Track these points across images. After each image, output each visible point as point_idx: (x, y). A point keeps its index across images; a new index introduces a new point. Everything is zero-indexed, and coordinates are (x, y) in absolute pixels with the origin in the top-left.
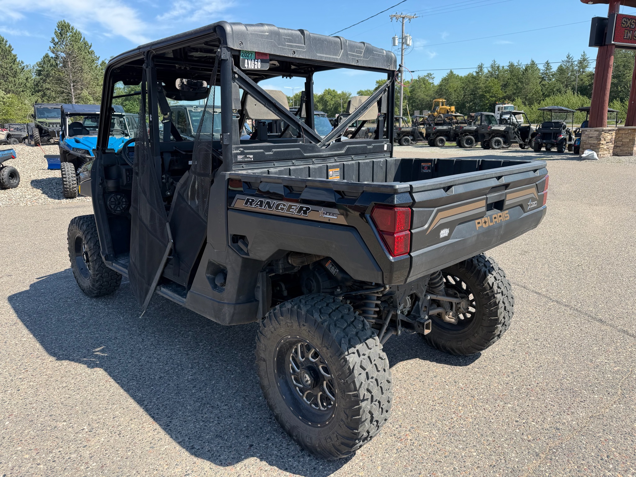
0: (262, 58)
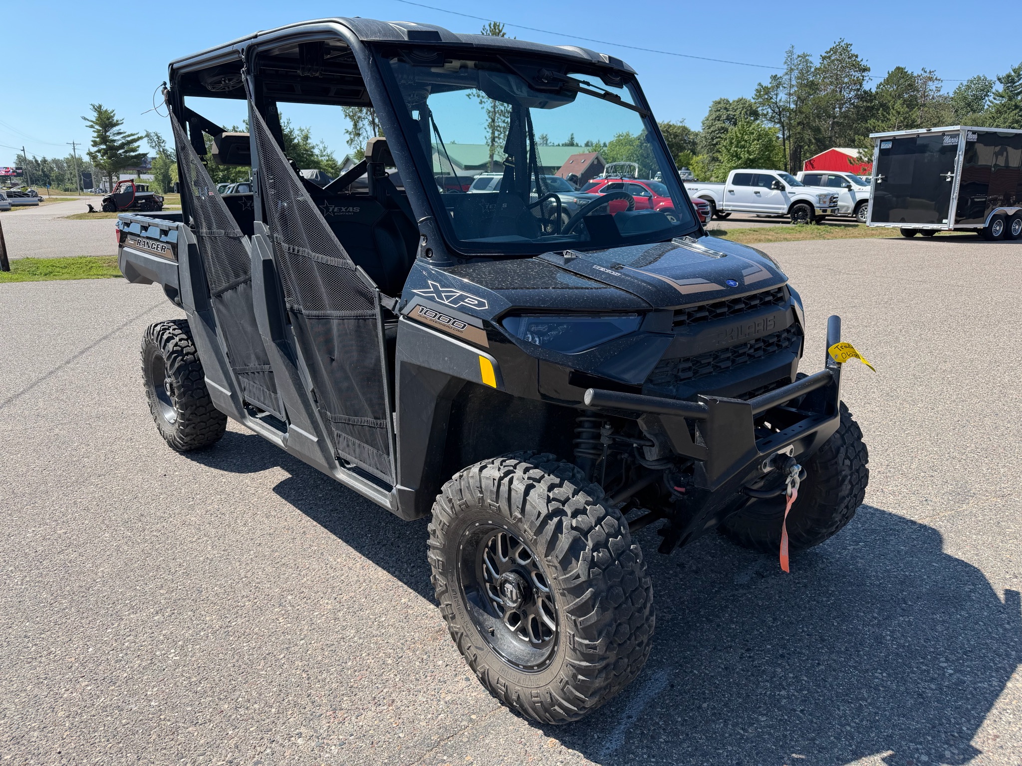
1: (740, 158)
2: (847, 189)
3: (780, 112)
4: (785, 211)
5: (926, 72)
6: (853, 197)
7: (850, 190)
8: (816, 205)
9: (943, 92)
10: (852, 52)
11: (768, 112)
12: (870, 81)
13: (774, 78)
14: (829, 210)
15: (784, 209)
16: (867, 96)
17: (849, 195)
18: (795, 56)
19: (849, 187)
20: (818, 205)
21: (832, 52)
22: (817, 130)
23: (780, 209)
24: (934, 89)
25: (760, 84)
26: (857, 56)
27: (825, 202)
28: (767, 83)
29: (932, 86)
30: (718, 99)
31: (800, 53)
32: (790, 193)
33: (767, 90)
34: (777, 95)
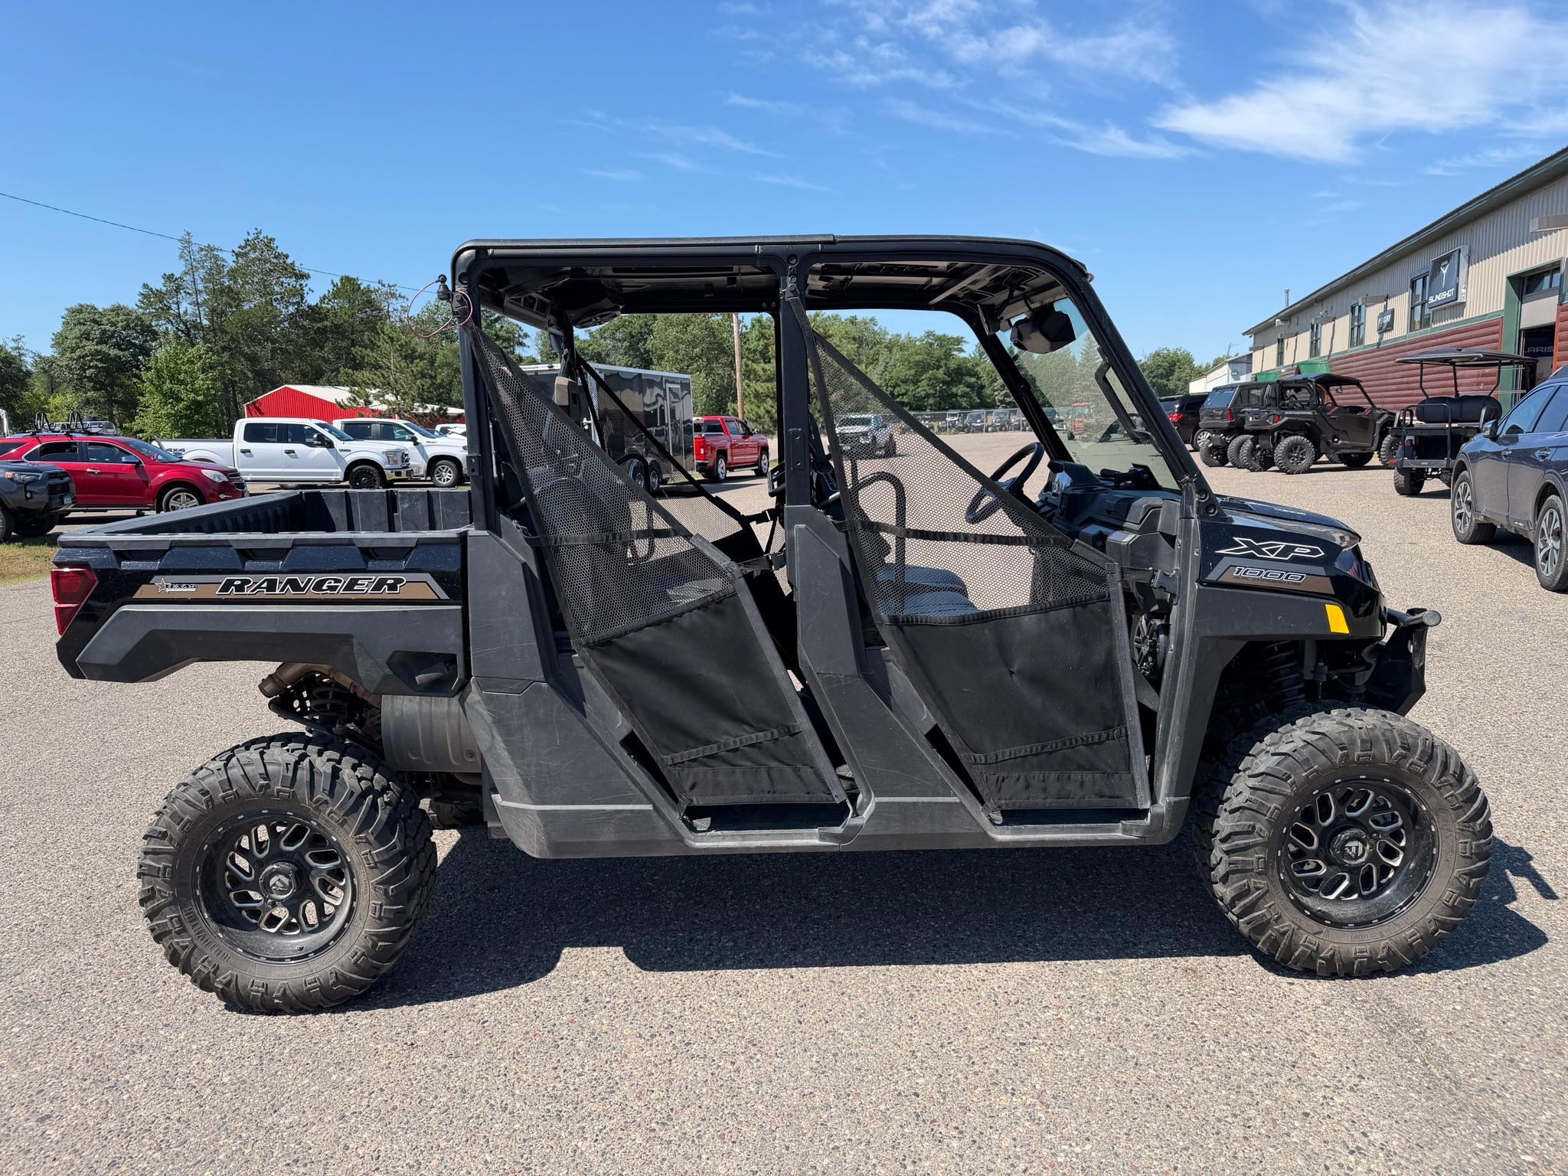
1: (179, 400)
2: (412, 443)
3: (189, 331)
4: (340, 477)
5: (384, 286)
6: (423, 454)
7: (416, 444)
8: (385, 466)
9: (414, 312)
10: (279, 250)
11: (167, 329)
12: (310, 293)
13: (169, 278)
14: (404, 472)
15: (337, 474)
16: (314, 313)
17: (417, 451)
18: (195, 248)
19: (414, 440)
20: (388, 466)
21: (249, 248)
22: (253, 359)
23: (331, 474)
24: (400, 308)
25: (145, 286)
26: (287, 257)
27: (396, 462)
28: (158, 284)
29: (395, 304)
30: (74, 305)
31: (204, 244)
32: (342, 450)
33: (159, 295)
34: (178, 303)
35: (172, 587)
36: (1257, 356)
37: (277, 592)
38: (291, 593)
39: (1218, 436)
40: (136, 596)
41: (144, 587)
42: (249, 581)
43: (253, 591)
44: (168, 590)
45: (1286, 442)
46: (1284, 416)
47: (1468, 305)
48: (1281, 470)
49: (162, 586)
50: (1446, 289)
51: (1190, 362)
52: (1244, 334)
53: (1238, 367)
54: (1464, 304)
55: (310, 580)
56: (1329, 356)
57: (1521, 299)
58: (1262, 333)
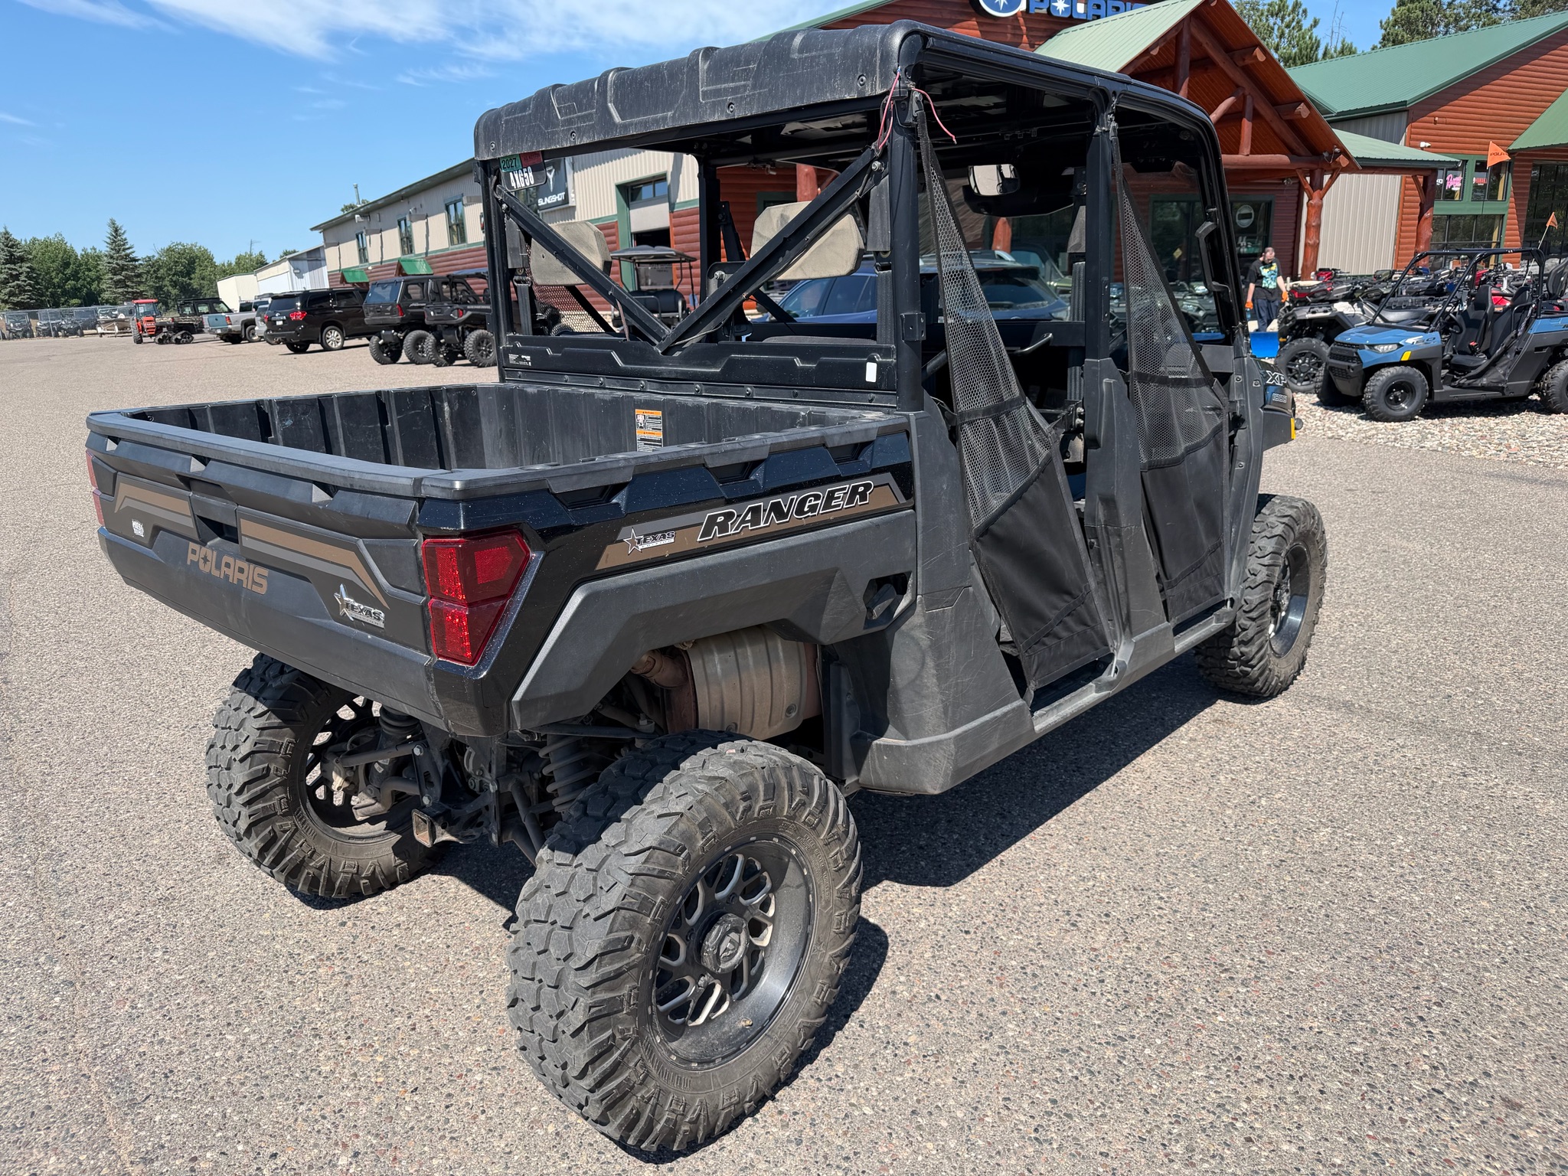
0: (531, 162)
35: (645, 541)
36: (330, 254)
37: (762, 525)
38: (777, 523)
39: (388, 333)
40: (602, 565)
41: (610, 549)
42: (732, 514)
43: (736, 529)
44: (640, 547)
45: (472, 337)
46: (467, 310)
47: (578, 208)
48: (473, 364)
49: (633, 542)
50: (555, 192)
51: (210, 259)
52: (312, 229)
53: (300, 264)
54: (574, 208)
55: (792, 500)
56: (427, 253)
57: (628, 206)
58: (334, 229)
